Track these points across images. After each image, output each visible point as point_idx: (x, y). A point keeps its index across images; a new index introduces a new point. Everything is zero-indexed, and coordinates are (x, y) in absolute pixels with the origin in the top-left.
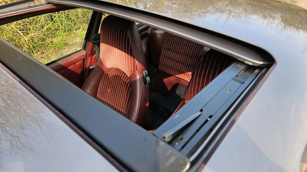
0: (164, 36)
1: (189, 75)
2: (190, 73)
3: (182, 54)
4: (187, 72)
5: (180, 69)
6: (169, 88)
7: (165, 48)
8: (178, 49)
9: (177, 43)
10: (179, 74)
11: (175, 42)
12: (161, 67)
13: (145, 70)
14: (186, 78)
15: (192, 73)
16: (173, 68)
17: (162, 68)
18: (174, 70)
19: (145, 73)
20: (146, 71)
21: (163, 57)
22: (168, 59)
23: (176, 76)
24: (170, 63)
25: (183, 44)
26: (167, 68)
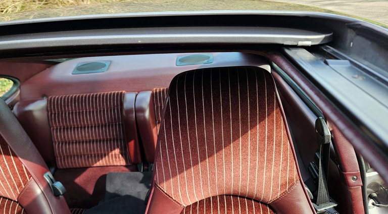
0: (48, 111)
1: (115, 155)
2: (117, 151)
3: (92, 127)
4: (111, 151)
5: (97, 151)
6: (90, 190)
7: (57, 129)
8: (80, 122)
9: (76, 113)
10: (99, 161)
11: (72, 113)
12: (61, 162)
13: (46, 172)
14: (113, 161)
15: (121, 150)
16: (84, 156)
17: (65, 163)
18: (88, 157)
19: (49, 176)
20: (49, 173)
21: (59, 144)
22: (69, 145)
23: (95, 165)
24: (75, 149)
25: (86, 112)
26: (74, 159)
